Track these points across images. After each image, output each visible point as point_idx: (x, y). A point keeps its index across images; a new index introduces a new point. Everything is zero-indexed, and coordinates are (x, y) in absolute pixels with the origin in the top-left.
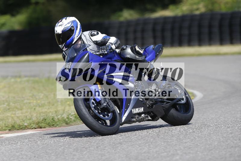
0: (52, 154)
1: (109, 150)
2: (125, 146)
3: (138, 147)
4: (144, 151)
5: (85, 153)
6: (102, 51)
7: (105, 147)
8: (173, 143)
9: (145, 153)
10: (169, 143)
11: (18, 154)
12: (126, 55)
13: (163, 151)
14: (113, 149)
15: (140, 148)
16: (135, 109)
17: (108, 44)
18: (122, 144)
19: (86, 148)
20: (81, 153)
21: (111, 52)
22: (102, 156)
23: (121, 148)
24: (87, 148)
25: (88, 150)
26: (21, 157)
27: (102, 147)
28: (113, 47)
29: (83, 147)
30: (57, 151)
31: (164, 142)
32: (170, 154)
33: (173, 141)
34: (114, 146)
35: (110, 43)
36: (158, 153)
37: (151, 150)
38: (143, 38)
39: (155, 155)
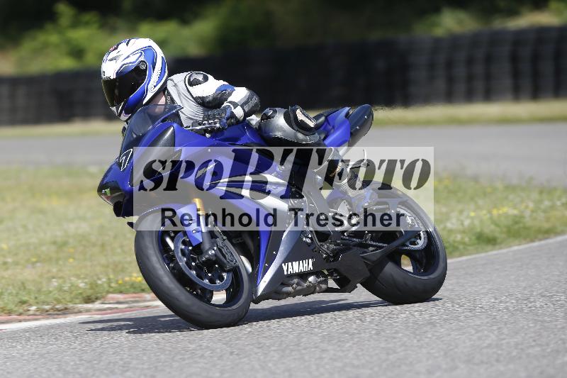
0: (273, 348)
1: (405, 339)
2: (442, 330)
3: (473, 332)
4: (487, 342)
5: (348, 345)
6: (210, 121)
7: (397, 332)
8: (556, 325)
9: (489, 346)
10: (546, 324)
11: (193, 346)
12: (272, 131)
13: (533, 344)
14: (415, 338)
15: (477, 335)
16: (290, 264)
17: (225, 104)
18: (435, 326)
19: (351, 335)
20: (339, 346)
21: (233, 124)
22: (388, 354)
23: (433, 335)
24: (353, 334)
25: (356, 340)
26: (200, 353)
27: (388, 332)
28: (239, 112)
29: (345, 333)
30: (282, 341)
31: (536, 321)
32: (549, 350)
33: (557, 321)
34: (416, 330)
35: (230, 102)
36: (520, 347)
37: (504, 339)
38: (488, 77)
39: (514, 354)
